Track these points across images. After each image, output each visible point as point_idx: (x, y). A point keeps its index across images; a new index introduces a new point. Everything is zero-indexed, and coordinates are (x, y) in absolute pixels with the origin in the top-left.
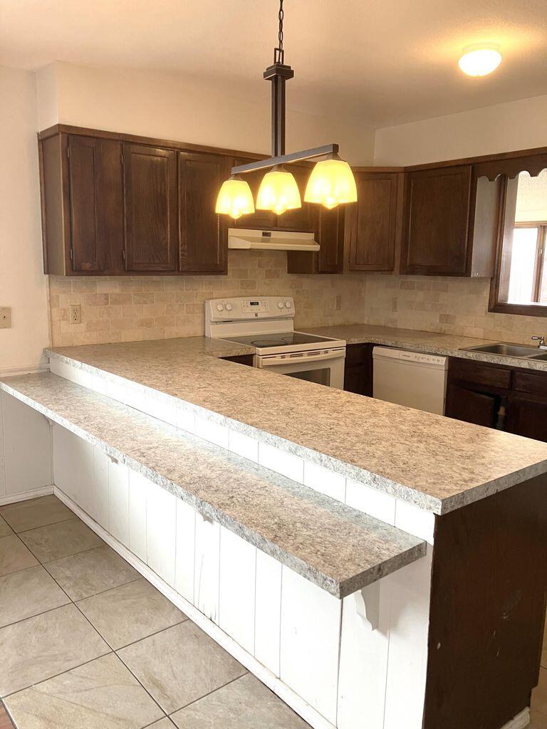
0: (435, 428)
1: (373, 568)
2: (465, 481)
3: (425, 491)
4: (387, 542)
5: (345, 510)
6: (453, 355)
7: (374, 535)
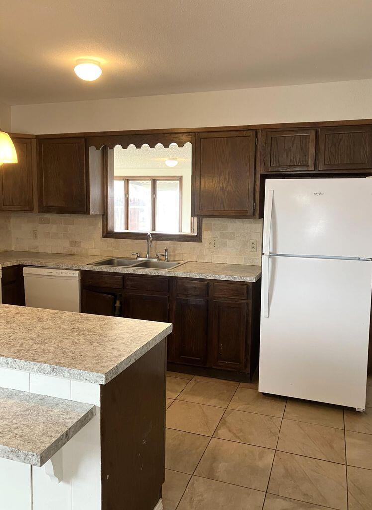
0: (86, 323)
1: (62, 435)
2: (116, 357)
3: (92, 370)
4: (68, 413)
5: (31, 397)
6: (83, 269)
7: (57, 411)
